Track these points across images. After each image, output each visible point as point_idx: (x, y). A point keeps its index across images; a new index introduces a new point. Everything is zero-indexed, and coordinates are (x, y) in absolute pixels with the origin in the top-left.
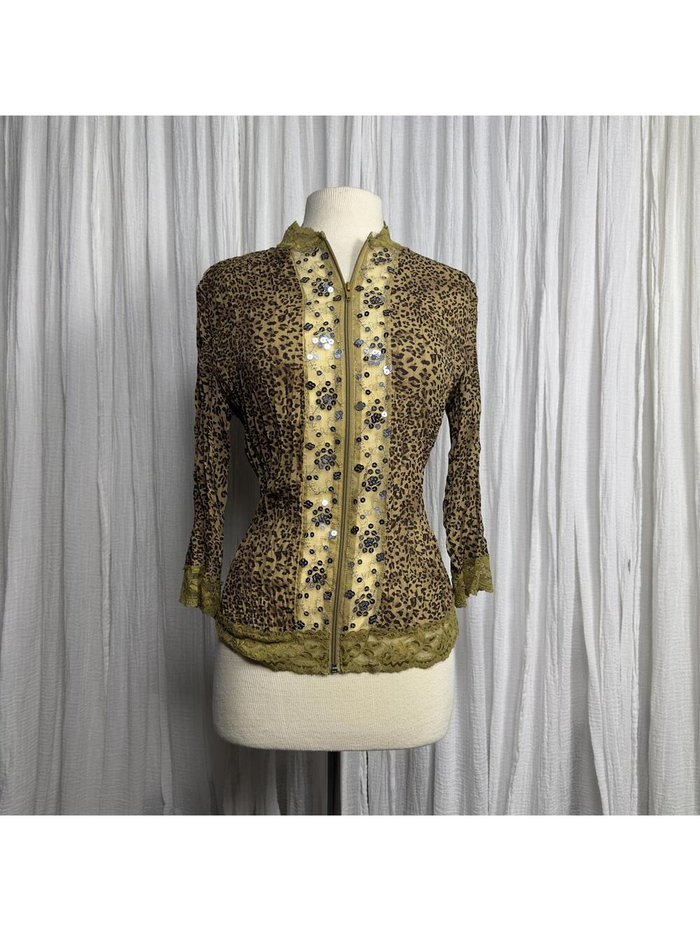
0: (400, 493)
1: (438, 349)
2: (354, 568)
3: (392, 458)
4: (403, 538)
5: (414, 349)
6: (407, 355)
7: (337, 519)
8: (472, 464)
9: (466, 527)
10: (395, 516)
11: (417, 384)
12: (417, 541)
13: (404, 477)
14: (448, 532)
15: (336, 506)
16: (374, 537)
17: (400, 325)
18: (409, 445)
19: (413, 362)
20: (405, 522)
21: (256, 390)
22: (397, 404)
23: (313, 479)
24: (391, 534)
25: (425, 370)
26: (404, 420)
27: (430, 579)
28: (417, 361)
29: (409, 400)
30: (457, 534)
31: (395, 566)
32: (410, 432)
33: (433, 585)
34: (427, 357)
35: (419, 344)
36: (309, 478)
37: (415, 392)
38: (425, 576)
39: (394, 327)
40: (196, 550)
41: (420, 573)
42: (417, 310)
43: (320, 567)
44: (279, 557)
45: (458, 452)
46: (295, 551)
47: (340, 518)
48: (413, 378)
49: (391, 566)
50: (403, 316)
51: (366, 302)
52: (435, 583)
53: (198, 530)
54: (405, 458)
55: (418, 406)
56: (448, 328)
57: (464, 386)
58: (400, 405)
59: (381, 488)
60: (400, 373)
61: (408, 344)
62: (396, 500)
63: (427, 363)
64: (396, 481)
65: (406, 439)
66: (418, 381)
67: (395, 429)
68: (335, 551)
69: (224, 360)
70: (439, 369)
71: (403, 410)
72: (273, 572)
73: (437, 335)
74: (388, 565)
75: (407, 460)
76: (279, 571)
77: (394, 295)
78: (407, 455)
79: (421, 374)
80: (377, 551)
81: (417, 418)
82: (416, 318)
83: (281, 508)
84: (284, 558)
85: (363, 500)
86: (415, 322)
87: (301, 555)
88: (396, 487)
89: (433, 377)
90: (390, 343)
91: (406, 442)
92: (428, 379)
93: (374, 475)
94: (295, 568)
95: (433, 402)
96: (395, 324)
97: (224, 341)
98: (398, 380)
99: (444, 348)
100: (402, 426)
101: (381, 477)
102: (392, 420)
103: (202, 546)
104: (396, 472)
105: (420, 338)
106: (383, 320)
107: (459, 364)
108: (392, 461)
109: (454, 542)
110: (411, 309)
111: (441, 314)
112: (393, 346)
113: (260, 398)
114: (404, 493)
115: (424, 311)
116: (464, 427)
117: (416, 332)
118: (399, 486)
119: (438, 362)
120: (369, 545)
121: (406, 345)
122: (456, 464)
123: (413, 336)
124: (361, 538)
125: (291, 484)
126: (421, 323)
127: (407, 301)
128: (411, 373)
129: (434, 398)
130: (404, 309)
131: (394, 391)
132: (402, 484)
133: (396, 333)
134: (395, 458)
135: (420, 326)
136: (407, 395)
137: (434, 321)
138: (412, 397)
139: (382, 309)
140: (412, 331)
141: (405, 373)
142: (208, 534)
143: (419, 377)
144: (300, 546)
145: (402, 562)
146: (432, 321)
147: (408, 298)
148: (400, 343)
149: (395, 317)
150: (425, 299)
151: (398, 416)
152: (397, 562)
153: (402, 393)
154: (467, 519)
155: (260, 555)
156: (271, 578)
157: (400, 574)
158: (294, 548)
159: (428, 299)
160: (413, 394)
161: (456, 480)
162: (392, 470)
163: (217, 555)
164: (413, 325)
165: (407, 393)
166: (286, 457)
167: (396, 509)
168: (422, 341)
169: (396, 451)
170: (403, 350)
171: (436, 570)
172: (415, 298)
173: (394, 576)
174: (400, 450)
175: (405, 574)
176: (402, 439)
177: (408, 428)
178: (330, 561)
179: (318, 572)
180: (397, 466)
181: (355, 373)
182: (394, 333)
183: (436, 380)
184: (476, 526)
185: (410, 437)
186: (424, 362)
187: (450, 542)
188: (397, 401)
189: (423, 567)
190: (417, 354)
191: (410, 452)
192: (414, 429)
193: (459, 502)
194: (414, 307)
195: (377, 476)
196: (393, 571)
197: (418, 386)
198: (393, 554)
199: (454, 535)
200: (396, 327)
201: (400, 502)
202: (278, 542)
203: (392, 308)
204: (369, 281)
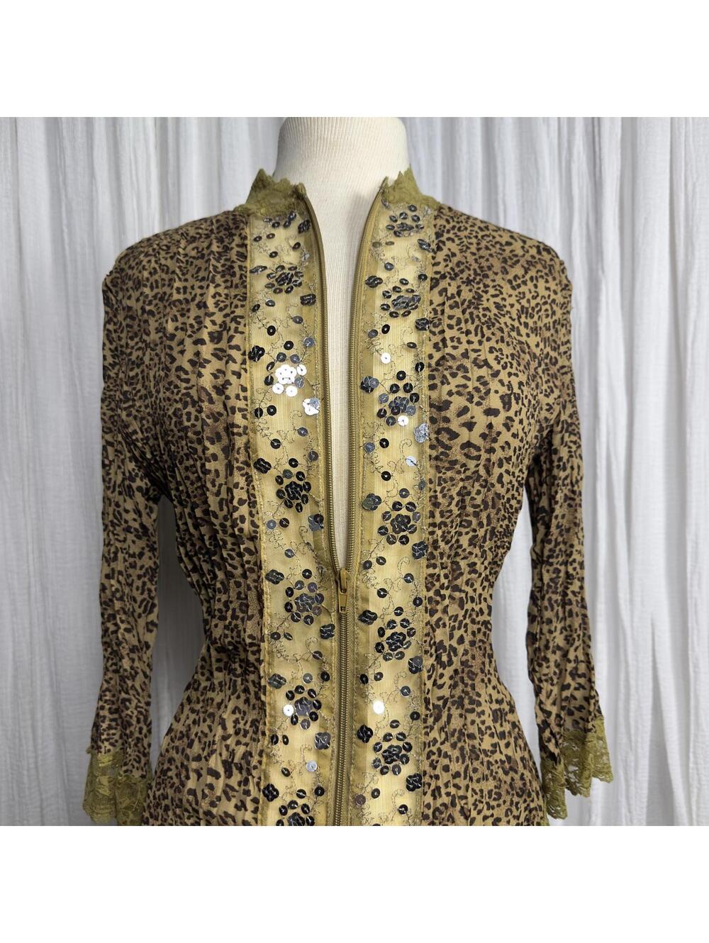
0: (449, 656)
1: (515, 381)
2: (365, 806)
3: (431, 594)
4: (456, 735)
5: (470, 389)
6: (458, 402)
7: (331, 710)
8: (575, 569)
9: (569, 680)
10: (439, 699)
11: (475, 453)
12: (483, 728)
13: (457, 624)
14: (538, 691)
15: (328, 684)
16: (401, 744)
17: (445, 346)
18: (463, 564)
19: (469, 415)
20: (460, 703)
21: (181, 464)
22: (440, 496)
23: (283, 639)
24: (434, 734)
25: (490, 426)
26: (452, 522)
27: (508, 798)
28: (477, 413)
29: (461, 484)
30: (553, 694)
31: (443, 791)
32: (464, 541)
33: (514, 808)
34: (495, 402)
35: (479, 379)
36: (275, 636)
37: (473, 469)
38: (499, 795)
39: (433, 351)
40: (104, 726)
41: (490, 792)
42: (475, 312)
43: (301, 802)
44: (229, 774)
45: (550, 550)
46: (255, 767)
47: (336, 707)
48: (468, 444)
49: (436, 793)
50: (450, 327)
51: (385, 308)
52: (517, 803)
53: (108, 690)
54: (456, 589)
55: (478, 493)
56: (529, 340)
57: (559, 436)
58: (444, 496)
59: (410, 653)
60: (444, 437)
61: (459, 380)
62: (441, 671)
63: (494, 412)
64: (440, 635)
65: (457, 554)
66: (478, 449)
67: (436, 542)
68: (329, 774)
69: (133, 406)
70: (517, 419)
71: (450, 504)
72: (219, 799)
73: (512, 355)
74: (429, 792)
75: (461, 591)
76: (229, 799)
77: (436, 290)
78: (458, 582)
79: (484, 436)
80: (407, 770)
81: (476, 515)
82: (472, 328)
83: (235, 675)
84: (236, 777)
85: (379, 677)
86: (472, 337)
87: (267, 777)
88: (440, 646)
89: (506, 436)
90: (426, 383)
91: (458, 559)
92: (495, 440)
93: (398, 629)
94: (255, 801)
95: (506, 479)
96: (436, 346)
97: (132, 374)
98: (441, 450)
99: (523, 378)
100: (449, 532)
101: (411, 633)
102: (430, 525)
103: (116, 716)
104: (440, 619)
105: (480, 367)
106: (413, 338)
107: (551, 400)
108: (430, 600)
109: (548, 707)
110: (464, 312)
111: (515, 316)
112: (432, 387)
113: (187, 478)
114: (456, 655)
115: (488, 313)
116: (561, 507)
117: (473, 355)
118: (447, 644)
119: (515, 407)
120: (391, 759)
121: (454, 382)
122: (548, 571)
123: (468, 364)
124: (377, 748)
125: (248, 641)
126: (483, 336)
127: (457, 299)
128: (465, 435)
129: (507, 472)
130: (451, 312)
131: (432, 471)
132: (451, 637)
133: (438, 364)
134: (437, 593)
135: (480, 343)
136: (458, 477)
137: (506, 330)
138: (468, 478)
139: (415, 316)
140: (465, 355)
141: (454, 435)
142: (124, 700)
143: (478, 441)
144: (264, 760)
145: (457, 781)
146: (501, 330)
147: (459, 293)
148: (445, 381)
149: (437, 330)
150: (486, 292)
151: (442, 516)
152: (446, 785)
153: (449, 474)
154: (570, 666)
155: (198, 758)
156: (214, 811)
157: (453, 804)
158: (254, 762)
159: (492, 291)
160: (468, 473)
161: (550, 599)
162: (432, 615)
163: (140, 733)
164: (469, 342)
165: (459, 472)
166: (238, 584)
167: (441, 687)
168: (484, 372)
169: (438, 580)
170: (450, 393)
171: (517, 777)
172: (470, 291)
173: (441, 813)
174: (446, 576)
175: (464, 801)
176: (449, 556)
177: (460, 534)
178: (319, 791)
179: (299, 810)
180: (440, 607)
181: (363, 441)
182: (433, 362)
183: (511, 440)
184: (584, 675)
185: (464, 550)
186: (491, 412)
187: (542, 709)
188: (438, 489)
189: (494, 778)
190: (476, 399)
191: (465, 577)
192: (471, 534)
193: (554, 638)
194: (469, 307)
195: (405, 631)
196: (439, 801)
197: (478, 458)
198: (438, 771)
199: (548, 697)
200: (438, 350)
201: (448, 672)
202: (229, 742)
203: (432, 315)
204: (389, 267)
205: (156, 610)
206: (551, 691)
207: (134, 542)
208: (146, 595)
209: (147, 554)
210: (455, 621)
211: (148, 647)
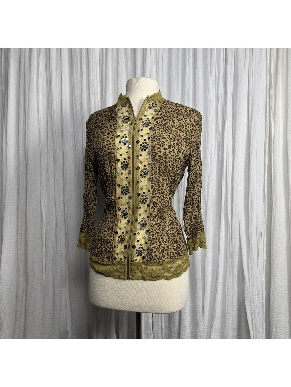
0: (156, 205)
1: (172, 143)
2: (136, 236)
3: (153, 190)
4: (159, 224)
5: (161, 143)
6: (158, 146)
7: (130, 215)
8: (195, 192)
9: (193, 220)
10: (154, 214)
11: (162, 158)
12: (166, 225)
13: (159, 198)
14: (185, 222)
15: (130, 210)
16: (145, 223)
17: (156, 134)
18: (160, 184)
19: (160, 149)
20: (160, 217)
21: (99, 163)
22: (153, 167)
23: (120, 199)
24: (152, 222)
25: (165, 152)
26: (157, 174)
27: (171, 242)
28: (162, 149)
29: (159, 165)
30: (189, 223)
31: (154, 235)
32: (161, 179)
34: (166, 147)
35: (163, 141)
36: (119, 198)
37: (161, 162)
38: (169, 240)
39: (153, 135)
40: (83, 227)
41: (166, 239)
42: (165, 127)
43: (123, 235)
44: (109, 231)
46: (114, 228)
47: (131, 215)
48: (160, 156)
49: (153, 235)
50: (157, 130)
51: (143, 125)
53: (84, 218)
54: (159, 190)
55: (163, 168)
56: (180, 134)
57: (191, 158)
58: (155, 167)
59: (147, 203)
60: (154, 154)
61: (158, 141)
62: (154, 208)
63: (166, 149)
64: (154, 200)
65: (159, 182)
66: (162, 157)
67: (153, 178)
68: (129, 229)
69: (91, 151)
70: (173, 152)
71: (156, 169)
72: (106, 236)
73: (173, 137)
74: (151, 235)
75: (160, 191)
76: (108, 236)
77: (155, 121)
78: (159, 188)
79: (163, 154)
80: (146, 229)
81: (163, 173)
82: (163, 130)
83: (111, 210)
84: (110, 231)
85: (140, 208)
86: (163, 132)
87: (116, 230)
88: (154, 202)
89: (170, 155)
90: (151, 142)
91: (159, 183)
92: (167, 156)
93: (144, 197)
94: (114, 235)
95: (171, 166)
96: (153, 133)
97: (91, 144)
98: (153, 157)
99: (176, 142)
100: (156, 176)
101: (147, 198)
102: (152, 174)
103: (86, 225)
104: (154, 196)
105: (163, 139)
106: (149, 132)
107: (187, 149)
108: (152, 191)
109: (187, 226)
110: (162, 126)
111: (177, 128)
112: (152, 143)
113: (101, 166)
114: (158, 205)
115: (168, 127)
116: (192, 176)
117: (162, 136)
118: (156, 202)
119: (172, 149)
120: (143, 226)
121: (157, 142)
122: (188, 192)
123: (161, 138)
124: (139, 223)
125: (112, 201)
126: (165, 132)
127: (161, 123)
128: (159, 154)
129: (171, 164)
130: (158, 126)
131: (152, 161)
132: (157, 201)
133: (153, 137)
134: (154, 190)
135: (164, 134)
136: (158, 163)
137: (172, 131)
138: (160, 164)
139: (149, 127)
140: (160, 136)
141: (157, 154)
142: (88, 220)
143: (162, 155)
144: (116, 226)
145: (158, 234)
146: (171, 131)
147: (161, 122)
148: (155, 141)
149: (154, 130)
150: (169, 122)
151: (154, 172)
152: (155, 234)
153: (156, 162)
154: (193, 216)
155: (103, 229)
156: (105, 239)
157: (157, 239)
158: (114, 227)
159: (171, 122)
160: (160, 163)
161: (188, 199)
162: (152, 195)
163: (92, 229)
164: (162, 133)
165: (158, 162)
166: (111, 190)
167: (155, 212)
168: (164, 140)
169: (154, 187)
170: (156, 144)
171: (175, 238)
172: (165, 122)
173: (153, 240)
174: (156, 186)
175: (159, 239)
176: (157, 182)
177: (160, 177)
178: (127, 232)
179: (122, 237)
180: (154, 193)
181: (136, 154)
182: (152, 137)
183: (171, 156)
184: (198, 220)
185: (161, 181)
186: (165, 149)
187: (185, 226)
188: (153, 166)
189: (168, 237)
190: (162, 146)
191: (161, 188)
192: (162, 178)
193: (189, 209)
194: (163, 125)
195: (146, 197)
196: (153, 238)
197: (163, 159)
198: (153, 231)
199: (187, 223)
200: (154, 134)
201: (156, 208)
202: (109, 224)
203: (153, 126)
204: (145, 116)
205: (97, 201)
206: (188, 222)
207: (92, 184)
208: (94, 197)
209: (95, 187)
210: (158, 197)
211: (94, 209)
